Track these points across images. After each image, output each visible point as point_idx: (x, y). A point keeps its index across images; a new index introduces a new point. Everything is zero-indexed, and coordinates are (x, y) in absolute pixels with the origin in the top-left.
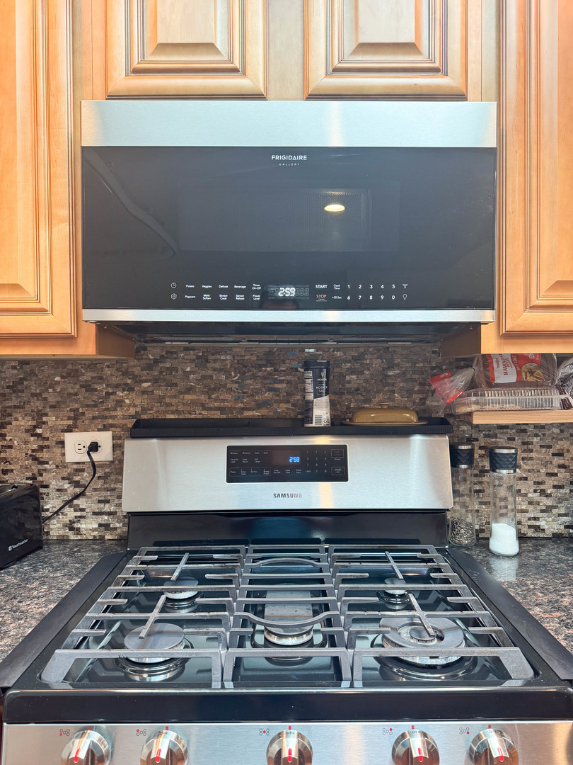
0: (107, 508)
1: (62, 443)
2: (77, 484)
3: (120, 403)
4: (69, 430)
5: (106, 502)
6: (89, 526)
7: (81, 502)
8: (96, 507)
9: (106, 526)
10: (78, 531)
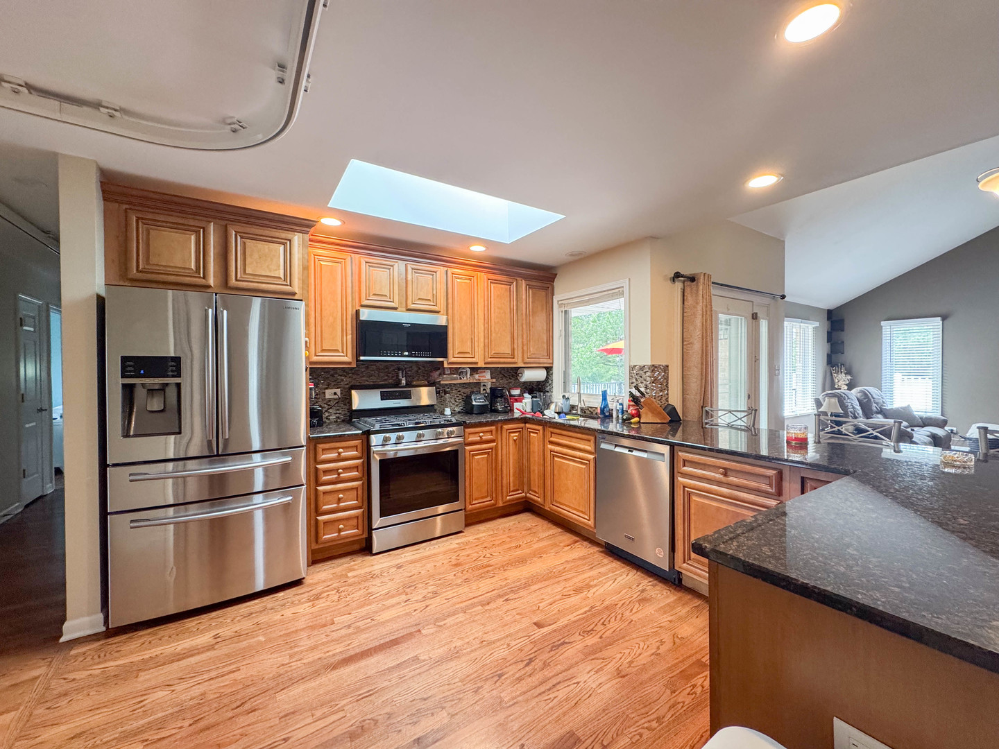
0: (338, 412)
1: (324, 393)
2: (329, 405)
3: (342, 380)
4: (327, 389)
5: (338, 410)
6: (333, 417)
7: (330, 411)
8: (335, 412)
9: (338, 417)
10: (329, 419)
